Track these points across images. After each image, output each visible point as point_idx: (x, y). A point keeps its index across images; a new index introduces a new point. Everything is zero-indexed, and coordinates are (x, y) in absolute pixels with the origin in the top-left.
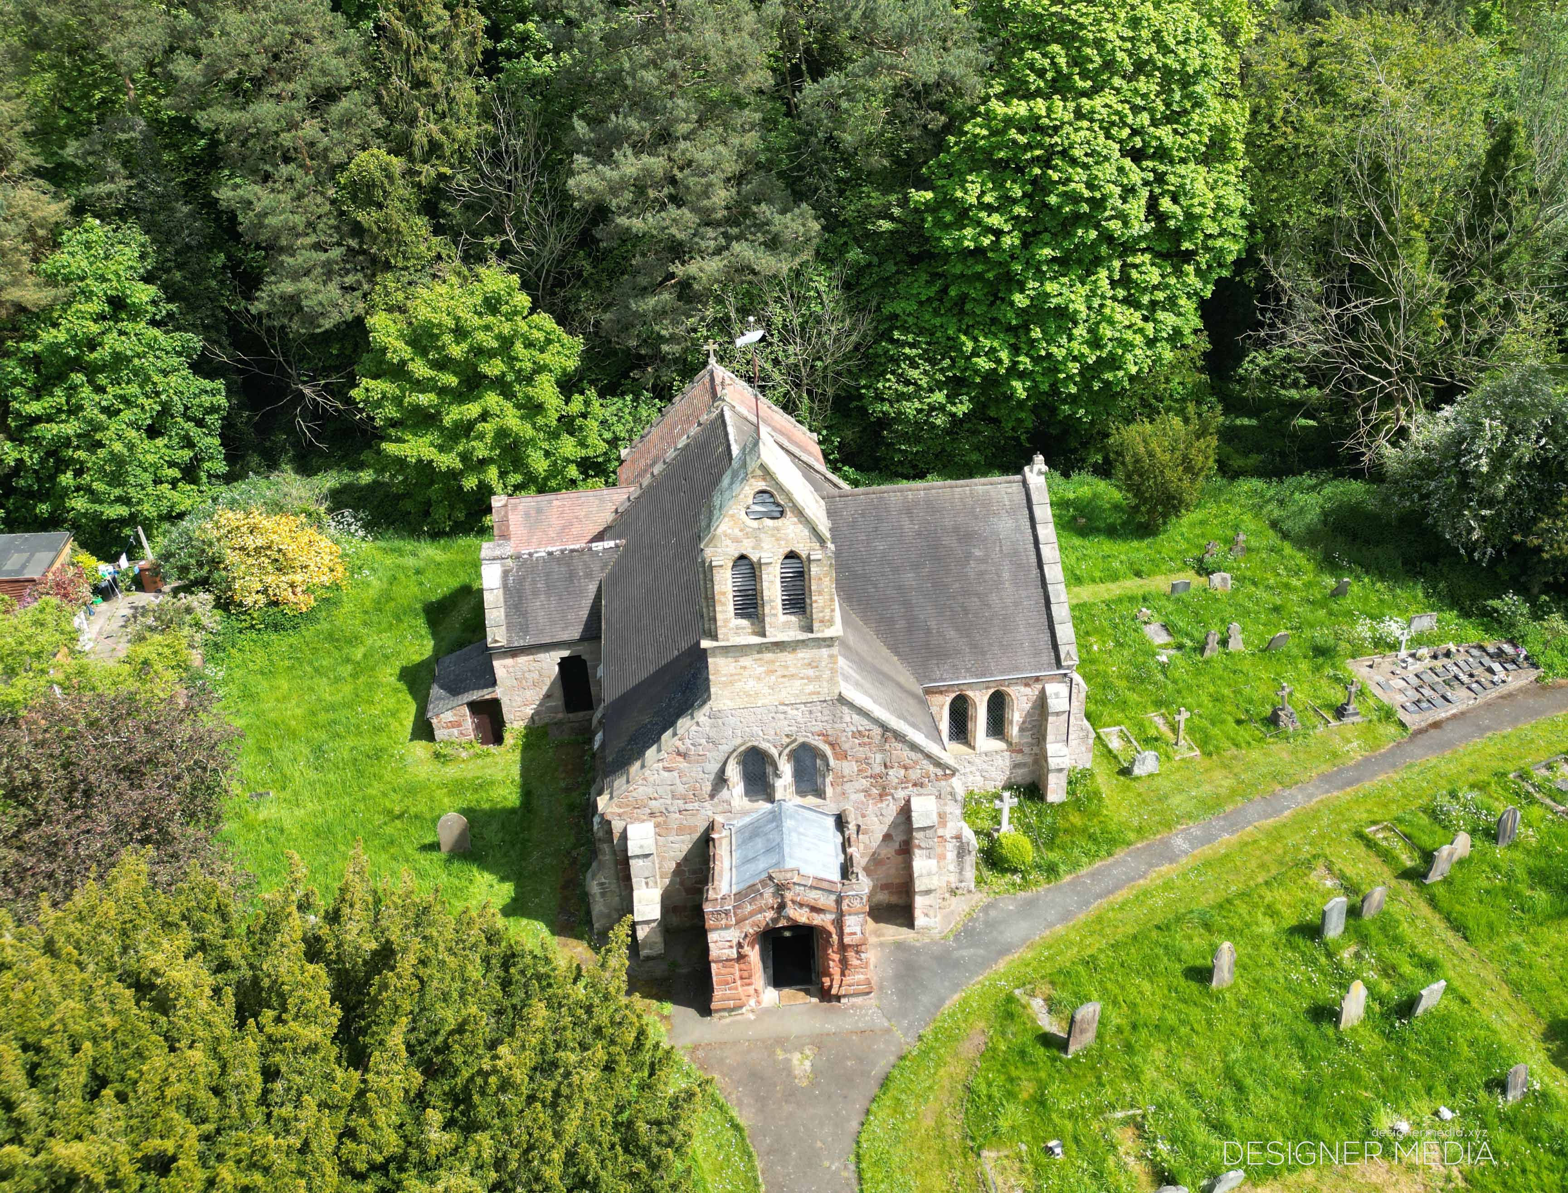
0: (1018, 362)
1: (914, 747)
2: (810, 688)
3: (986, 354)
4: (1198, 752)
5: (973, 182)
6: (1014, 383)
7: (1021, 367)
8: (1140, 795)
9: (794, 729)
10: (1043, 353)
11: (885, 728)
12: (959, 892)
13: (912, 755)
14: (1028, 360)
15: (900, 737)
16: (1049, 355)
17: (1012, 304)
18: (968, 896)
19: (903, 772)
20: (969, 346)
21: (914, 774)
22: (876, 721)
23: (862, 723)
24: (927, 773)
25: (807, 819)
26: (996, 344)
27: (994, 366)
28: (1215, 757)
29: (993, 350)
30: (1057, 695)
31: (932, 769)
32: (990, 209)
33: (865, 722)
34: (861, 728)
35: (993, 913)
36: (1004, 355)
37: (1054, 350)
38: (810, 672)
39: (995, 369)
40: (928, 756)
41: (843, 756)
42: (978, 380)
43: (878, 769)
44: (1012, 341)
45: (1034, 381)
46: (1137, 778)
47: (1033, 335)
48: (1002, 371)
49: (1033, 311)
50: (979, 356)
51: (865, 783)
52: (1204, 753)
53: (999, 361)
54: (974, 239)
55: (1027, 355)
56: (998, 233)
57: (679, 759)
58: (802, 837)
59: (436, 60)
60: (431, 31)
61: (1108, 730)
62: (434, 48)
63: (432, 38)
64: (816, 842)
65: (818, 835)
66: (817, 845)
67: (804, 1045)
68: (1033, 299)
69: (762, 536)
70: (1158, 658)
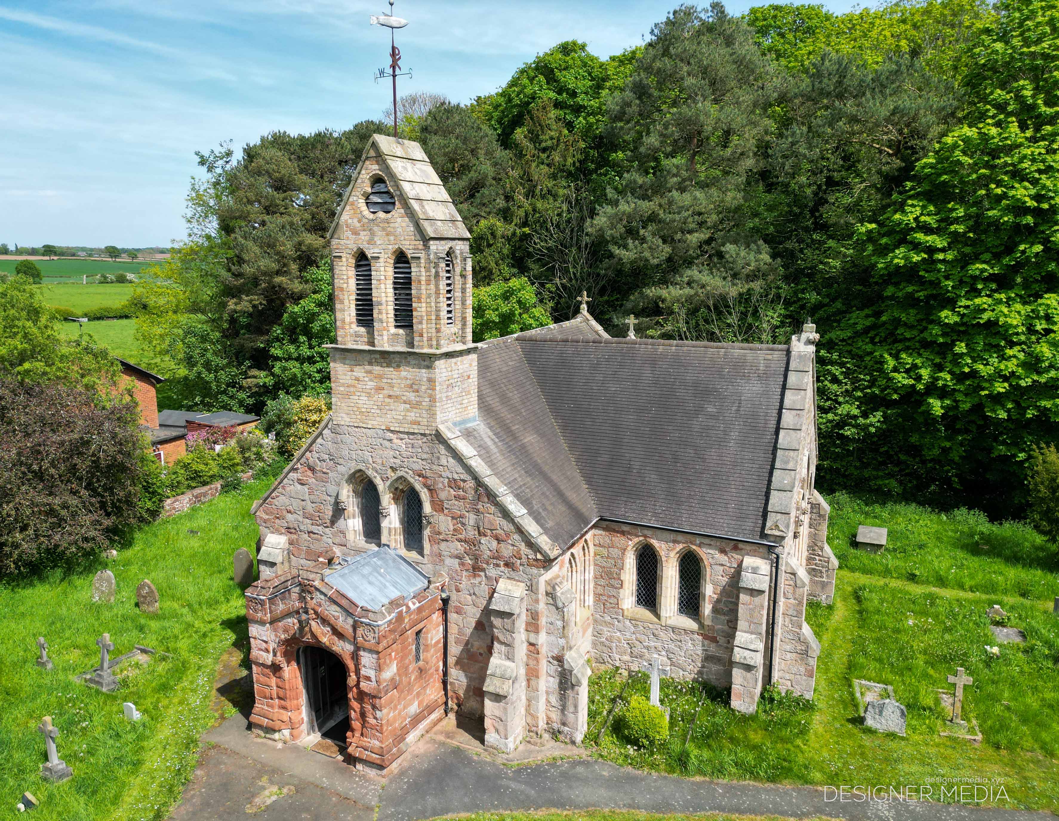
0: (937, 379)
1: (506, 514)
2: (412, 416)
3: (907, 371)
4: (979, 737)
5: (913, 206)
6: (931, 401)
7: (940, 383)
8: (860, 746)
9: (398, 461)
10: (967, 370)
11: (479, 483)
12: (561, 737)
13: (504, 523)
14: (948, 377)
15: (491, 496)
16: (974, 374)
17: (938, 322)
18: (570, 746)
19: (495, 543)
20: (891, 363)
21: (507, 551)
22: (468, 469)
23: (458, 472)
24: (519, 552)
25: (399, 569)
26: (918, 361)
27: (912, 382)
28: (1003, 752)
29: (915, 367)
30: (755, 571)
31: (523, 546)
32: (927, 229)
33: (460, 469)
34: (456, 476)
35: (580, 769)
36: (925, 373)
37: (980, 367)
38: (411, 396)
39: (913, 386)
40: (520, 530)
41: (438, 506)
42: (895, 397)
43: (471, 533)
44: (937, 360)
45: (956, 401)
46: (870, 731)
47: (957, 350)
48: (920, 387)
49: (962, 329)
50: (899, 372)
51: (459, 547)
52: (987, 740)
53: (919, 378)
54: (906, 258)
55: (950, 372)
56: (931, 250)
57: (309, 473)
58: (376, 574)
59: (543, 163)
60: (544, 145)
61: (867, 683)
62: (543, 156)
63: (544, 150)
64: (387, 584)
65: (396, 583)
66: (385, 586)
67: (288, 784)
68: (963, 316)
69: (375, 229)
70: (988, 648)
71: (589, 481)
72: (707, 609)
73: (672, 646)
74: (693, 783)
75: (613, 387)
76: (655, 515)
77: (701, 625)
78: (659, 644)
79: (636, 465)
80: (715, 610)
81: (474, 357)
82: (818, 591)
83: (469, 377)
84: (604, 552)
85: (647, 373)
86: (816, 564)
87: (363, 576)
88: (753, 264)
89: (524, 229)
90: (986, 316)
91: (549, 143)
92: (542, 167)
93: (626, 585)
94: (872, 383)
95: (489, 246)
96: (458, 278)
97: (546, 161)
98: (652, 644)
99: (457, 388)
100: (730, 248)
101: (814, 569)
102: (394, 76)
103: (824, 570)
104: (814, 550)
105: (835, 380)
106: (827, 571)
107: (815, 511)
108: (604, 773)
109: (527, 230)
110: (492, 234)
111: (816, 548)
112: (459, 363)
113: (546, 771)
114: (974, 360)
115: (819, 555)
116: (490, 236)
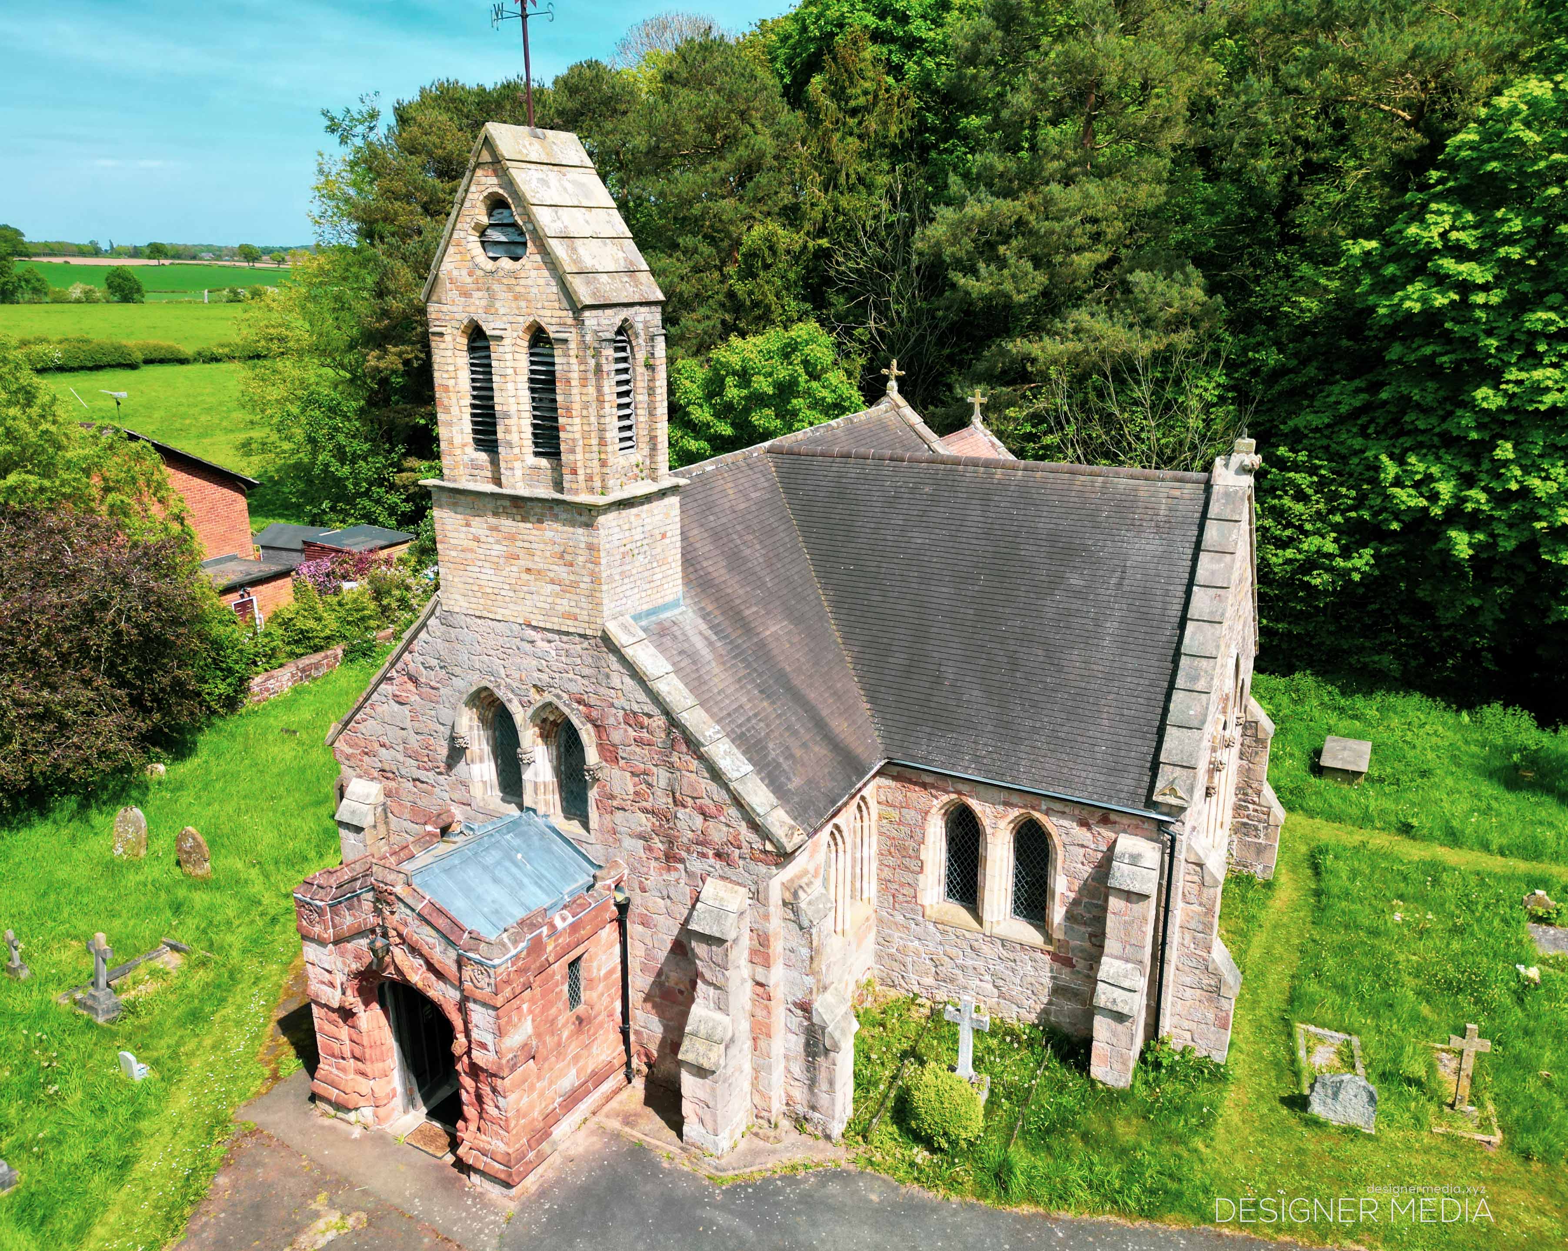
0: (1465, 500)
1: (716, 775)
2: (564, 605)
3: (1417, 485)
4: (1497, 1137)
5: (1440, 213)
6: (1453, 534)
7: (1469, 507)
8: (1300, 1151)
9: (545, 677)
10: (1514, 486)
11: (673, 722)
12: (809, 1128)
13: (713, 787)
14: (1483, 497)
15: (693, 745)
16: (1525, 492)
17: (1471, 405)
18: (822, 1143)
19: (699, 820)
20: (1391, 469)
21: (718, 833)
22: (655, 698)
23: (639, 701)
24: (736, 837)
25: (549, 851)
26: (1435, 470)
27: (1423, 503)
28: (1536, 1166)
29: (1429, 478)
30: (1134, 860)
31: (743, 827)
32: (1460, 253)
33: (642, 697)
34: (636, 708)
35: (834, 1188)
36: (1445, 489)
37: (1534, 482)
38: (562, 572)
39: (1425, 509)
40: (737, 802)
41: (610, 753)
42: (1395, 526)
43: (663, 801)
44: (1466, 468)
45: (1492, 535)
46: (1315, 1123)
47: (1498, 454)
48: (1436, 511)
49: (1509, 418)
50: (1403, 487)
51: (645, 822)
52: (1510, 1145)
53: (1434, 497)
54: (1424, 300)
55: (1485, 489)
56: (1466, 287)
57: (410, 686)
58: (508, 864)
59: (851, 134)
60: (853, 103)
61: (1319, 1030)
62: (852, 122)
63: (854, 112)
64: (526, 881)
65: (541, 877)
66: (521, 885)
67: (357, 1209)
68: (1512, 397)
69: (496, 287)
70: (1521, 968)
71: (872, 699)
72: (1057, 913)
73: (1000, 967)
74: (1018, 1219)
75: (918, 538)
76: (976, 759)
77: (1049, 939)
78: (980, 964)
79: (949, 672)
80: (1070, 917)
81: (674, 501)
82: (1250, 858)
83: (664, 536)
84: (895, 814)
85: (975, 514)
86: (1248, 817)
87: (485, 868)
88: (1176, 305)
89: (820, 241)
90: (1549, 399)
91: (862, 101)
92: (850, 139)
93: (928, 868)
94: (1360, 502)
95: (767, 267)
96: (641, 370)
97: (856, 130)
98: (969, 963)
99: (641, 557)
100: (1139, 277)
101: (1245, 824)
102: (524, 17)
103: (1261, 826)
104: (1245, 794)
105: (1300, 496)
106: (1266, 828)
107: (1249, 732)
108: (874, 1197)
109: (824, 242)
110: (771, 248)
111: (1250, 791)
112: (644, 516)
113: (778, 1191)
114: (1526, 471)
115: (1254, 803)
116: (767, 252)
